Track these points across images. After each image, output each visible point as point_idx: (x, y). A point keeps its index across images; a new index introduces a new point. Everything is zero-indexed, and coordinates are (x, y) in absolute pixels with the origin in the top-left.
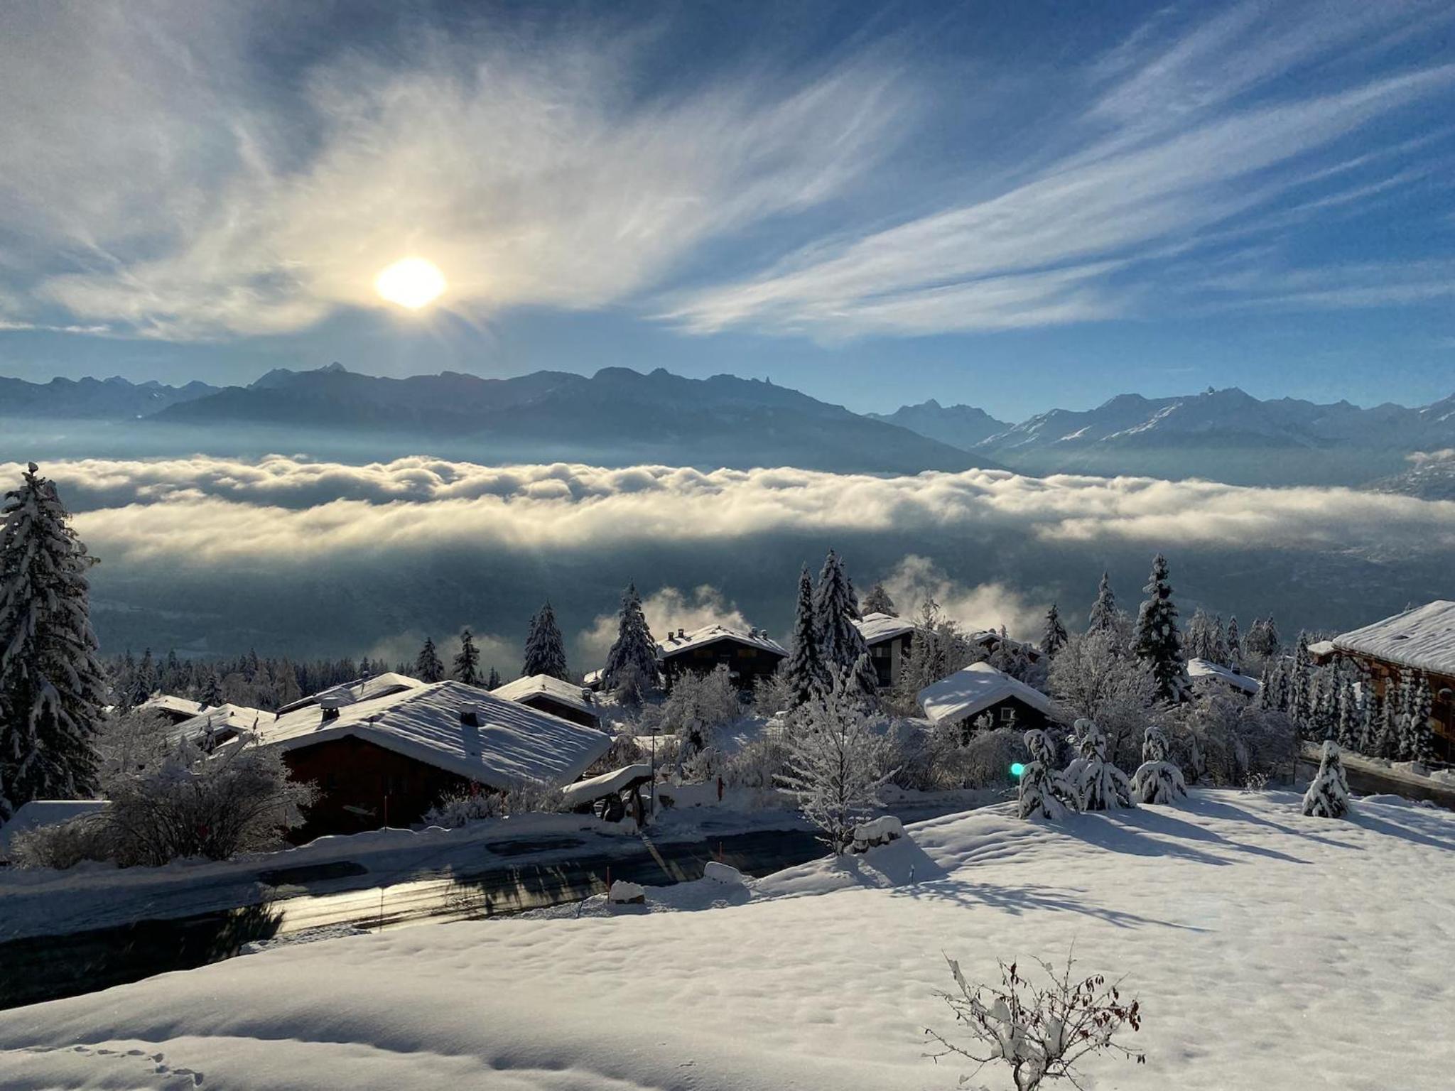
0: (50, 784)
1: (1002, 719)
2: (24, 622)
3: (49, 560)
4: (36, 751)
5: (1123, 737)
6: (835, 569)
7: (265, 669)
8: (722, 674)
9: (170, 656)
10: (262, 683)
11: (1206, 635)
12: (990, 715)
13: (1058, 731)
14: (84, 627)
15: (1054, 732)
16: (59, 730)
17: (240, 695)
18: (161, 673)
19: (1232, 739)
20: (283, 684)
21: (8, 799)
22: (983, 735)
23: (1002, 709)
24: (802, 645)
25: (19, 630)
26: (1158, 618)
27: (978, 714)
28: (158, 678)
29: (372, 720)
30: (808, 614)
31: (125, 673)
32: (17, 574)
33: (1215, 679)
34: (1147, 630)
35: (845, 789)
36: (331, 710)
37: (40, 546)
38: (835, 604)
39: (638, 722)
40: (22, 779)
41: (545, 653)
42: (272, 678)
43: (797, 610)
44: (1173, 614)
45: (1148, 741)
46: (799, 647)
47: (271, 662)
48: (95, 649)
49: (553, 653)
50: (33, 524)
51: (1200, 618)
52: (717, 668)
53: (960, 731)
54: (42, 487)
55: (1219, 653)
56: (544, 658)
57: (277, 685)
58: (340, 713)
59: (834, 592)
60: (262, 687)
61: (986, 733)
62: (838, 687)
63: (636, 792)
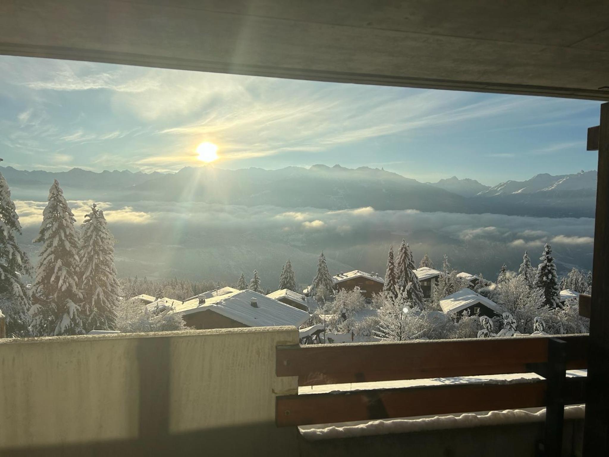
0: (99, 325)
1: (475, 312)
2: (91, 264)
3: (100, 240)
4: (94, 312)
5: (528, 322)
6: (405, 248)
7: (180, 284)
8: (357, 290)
9: (145, 279)
10: (179, 290)
11: (577, 280)
12: (469, 310)
13: (499, 318)
14: (112, 266)
15: (497, 318)
16: (102, 305)
17: (170, 294)
18: (141, 285)
19: (579, 324)
20: (187, 291)
21: (85, 330)
22: (466, 319)
23: (475, 308)
24: (389, 279)
25: (89, 266)
26: (547, 271)
27: (464, 310)
28: (140, 287)
29: (217, 304)
30: (392, 266)
31: (128, 284)
32: (88, 246)
33: (575, 299)
34: (541, 277)
35: (402, 338)
36: (202, 300)
37: (96, 235)
38: (405, 263)
39: (323, 309)
40: (89, 322)
41: (288, 280)
42: (183, 288)
43: (387, 265)
44: (553, 269)
45: (536, 322)
46: (388, 280)
47: (183, 282)
48: (116, 274)
49: (291, 280)
50: (95, 226)
51: (575, 272)
52: (355, 288)
53: (455, 317)
54: (98, 213)
55: (583, 288)
56: (287, 283)
57: (185, 291)
58: (206, 301)
59: (405, 258)
60: (179, 291)
61: (466, 318)
62: (399, 296)
63: (318, 336)
